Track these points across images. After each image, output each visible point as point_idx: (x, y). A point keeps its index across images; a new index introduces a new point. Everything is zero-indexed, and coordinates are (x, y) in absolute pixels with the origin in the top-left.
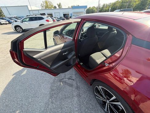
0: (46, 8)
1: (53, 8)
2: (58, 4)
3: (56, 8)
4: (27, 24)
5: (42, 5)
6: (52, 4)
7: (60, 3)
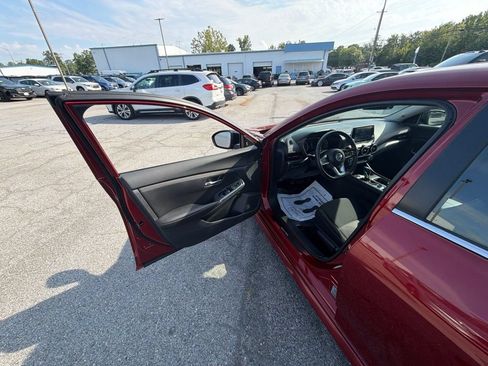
0: (204, 51)
1: (223, 51)
2: (239, 40)
3: (233, 50)
5: (196, 43)
6: (223, 40)
7: (246, 38)
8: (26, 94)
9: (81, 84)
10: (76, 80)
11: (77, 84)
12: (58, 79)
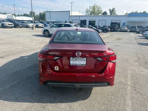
0: (91, 14)
1: (100, 15)
2: (110, 10)
3: (106, 14)
4: (55, 29)
5: (88, 10)
6: (101, 10)
7: (114, 9)
8: (21, 26)
9: (38, 24)
10: (37, 23)
11: (37, 24)
12: (32, 22)
